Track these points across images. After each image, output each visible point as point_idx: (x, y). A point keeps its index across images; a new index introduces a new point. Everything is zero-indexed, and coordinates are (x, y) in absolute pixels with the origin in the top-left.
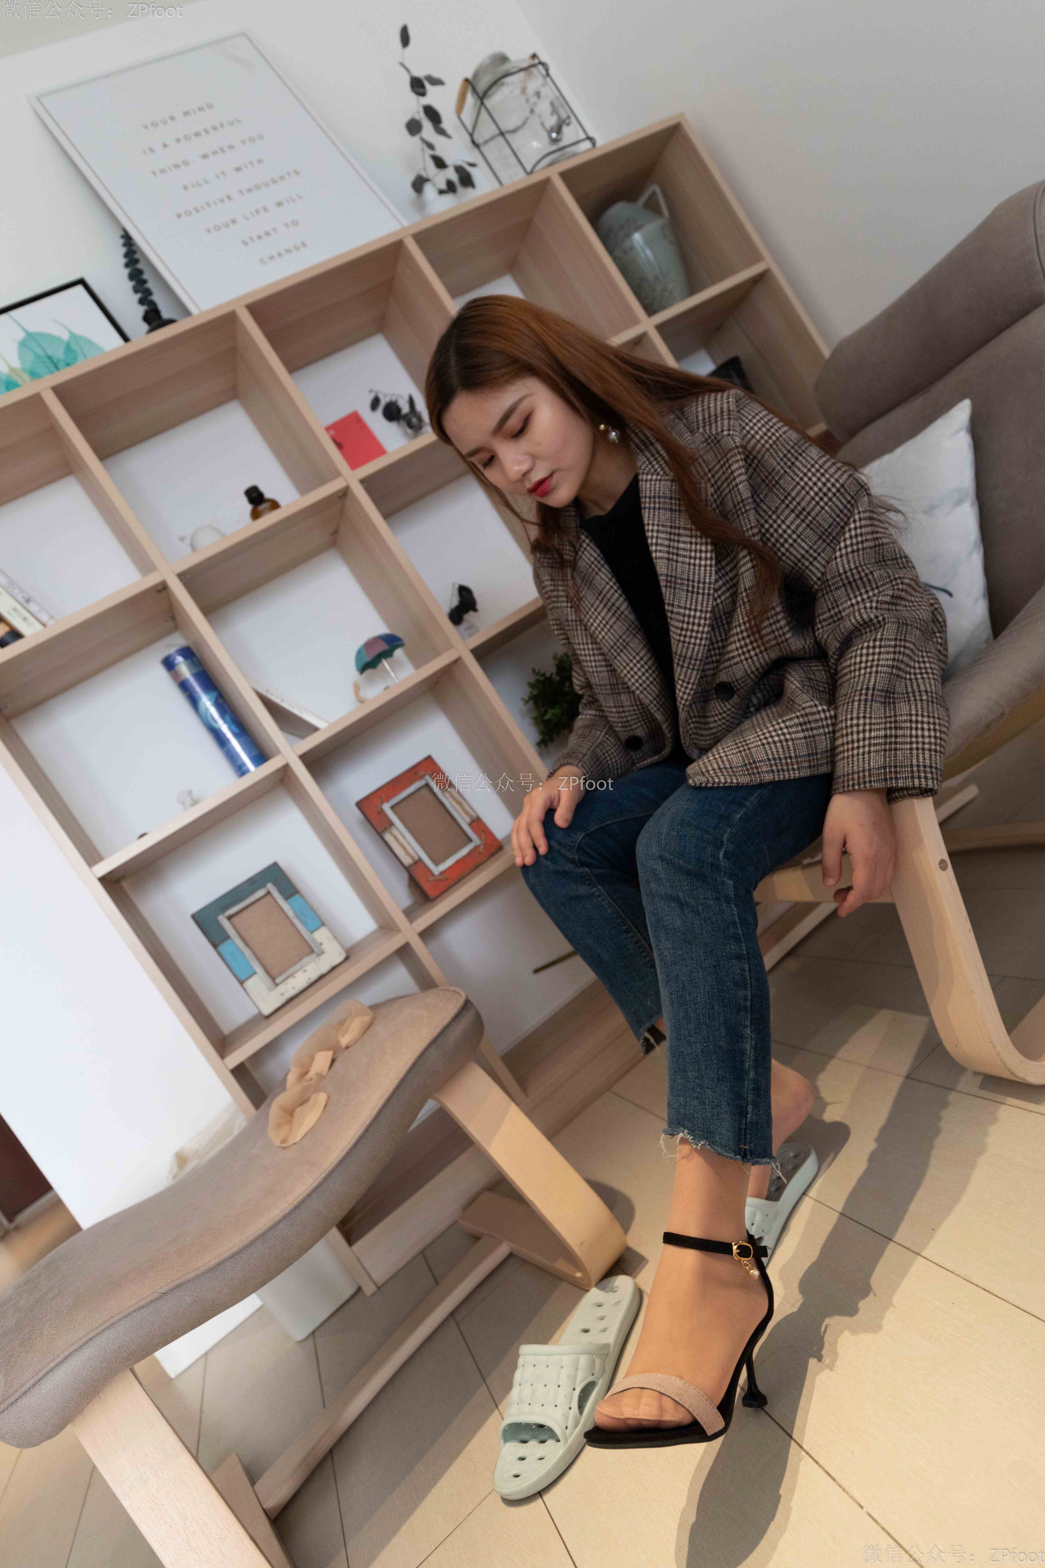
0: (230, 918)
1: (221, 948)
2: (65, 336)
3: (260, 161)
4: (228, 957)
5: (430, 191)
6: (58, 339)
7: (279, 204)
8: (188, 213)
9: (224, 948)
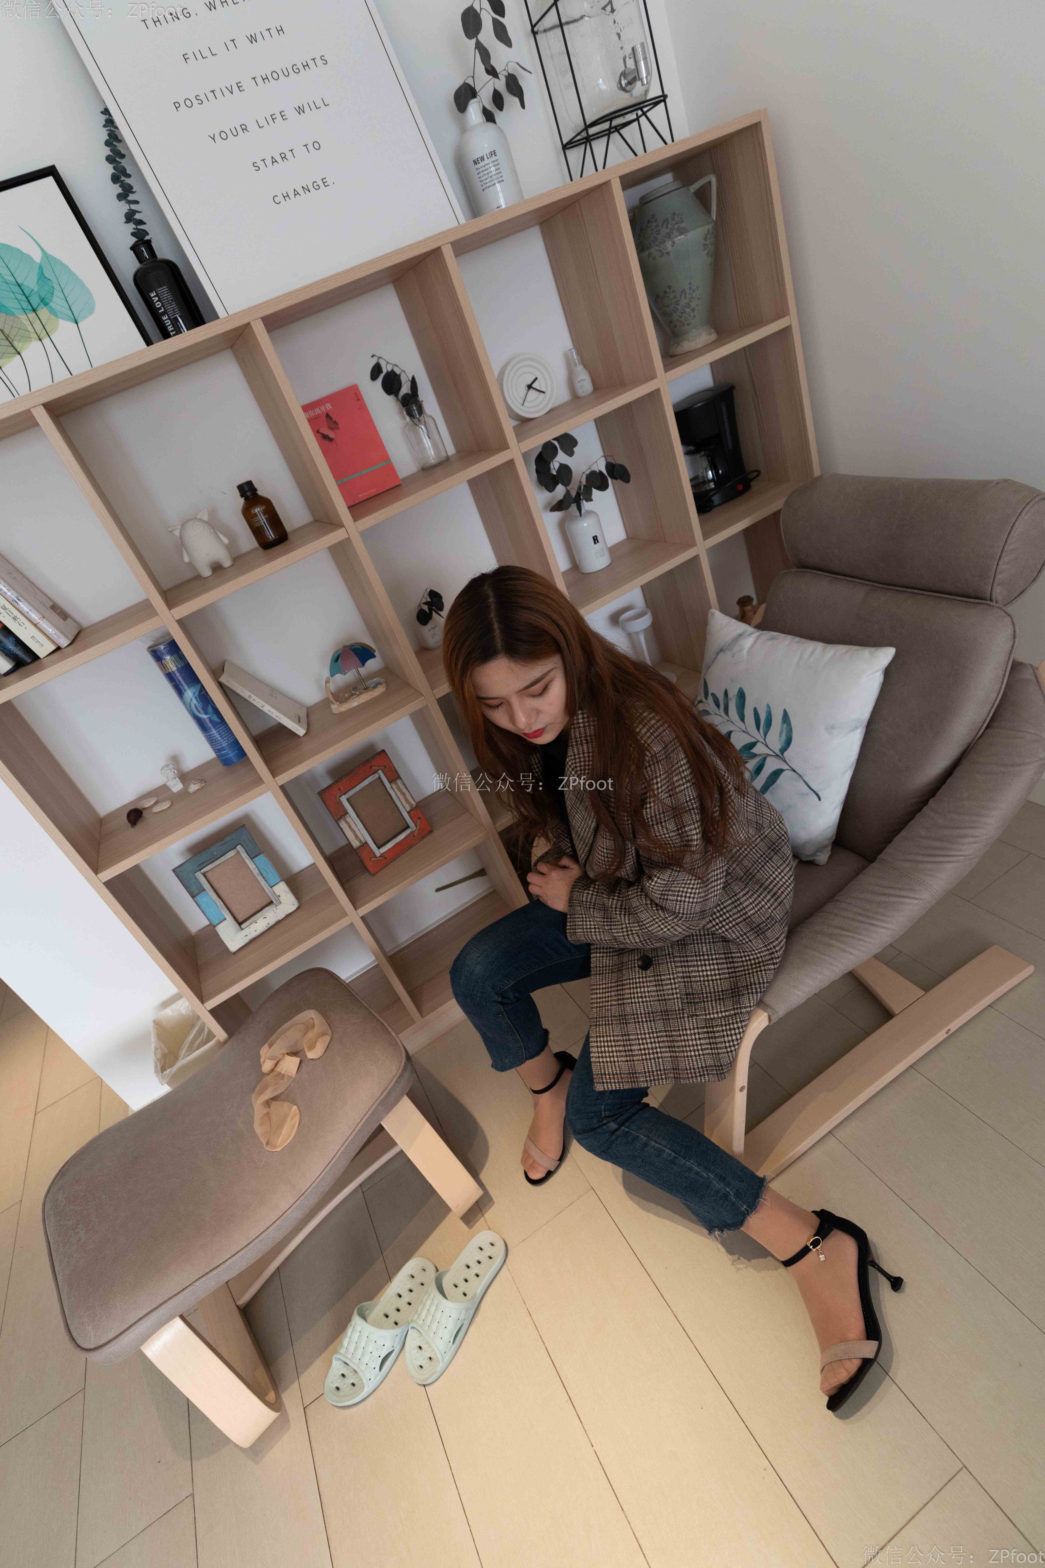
0: (204, 874)
1: (198, 898)
2: (37, 257)
3: (280, 30)
4: (203, 906)
5: (474, 110)
6: (28, 258)
7: (300, 110)
8: (188, 103)
9: (200, 898)
